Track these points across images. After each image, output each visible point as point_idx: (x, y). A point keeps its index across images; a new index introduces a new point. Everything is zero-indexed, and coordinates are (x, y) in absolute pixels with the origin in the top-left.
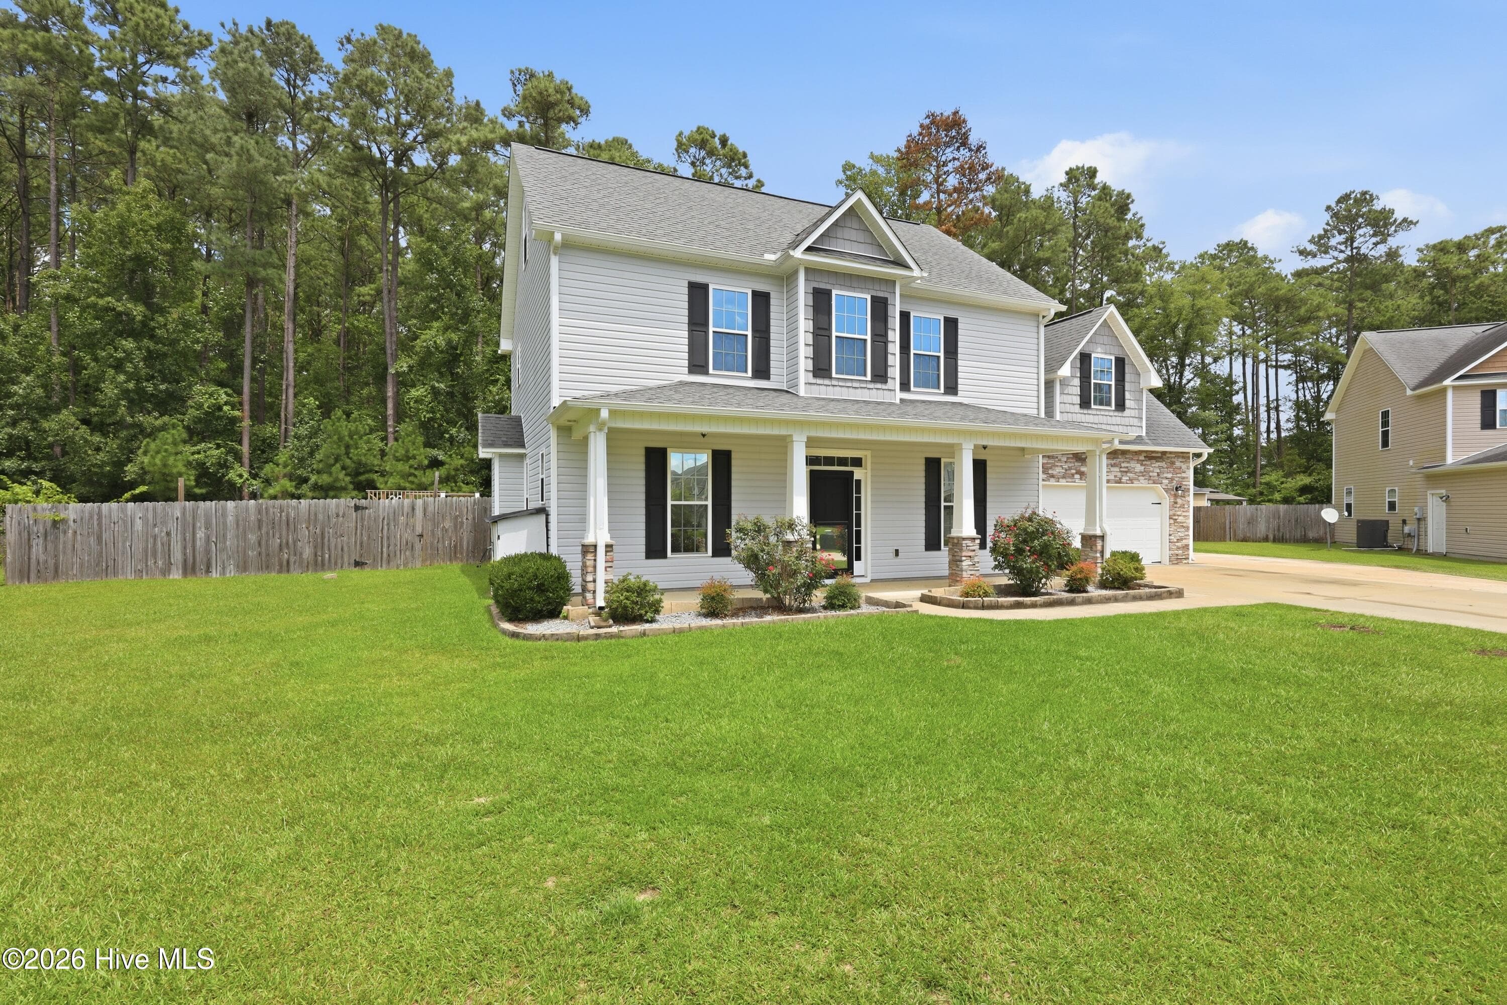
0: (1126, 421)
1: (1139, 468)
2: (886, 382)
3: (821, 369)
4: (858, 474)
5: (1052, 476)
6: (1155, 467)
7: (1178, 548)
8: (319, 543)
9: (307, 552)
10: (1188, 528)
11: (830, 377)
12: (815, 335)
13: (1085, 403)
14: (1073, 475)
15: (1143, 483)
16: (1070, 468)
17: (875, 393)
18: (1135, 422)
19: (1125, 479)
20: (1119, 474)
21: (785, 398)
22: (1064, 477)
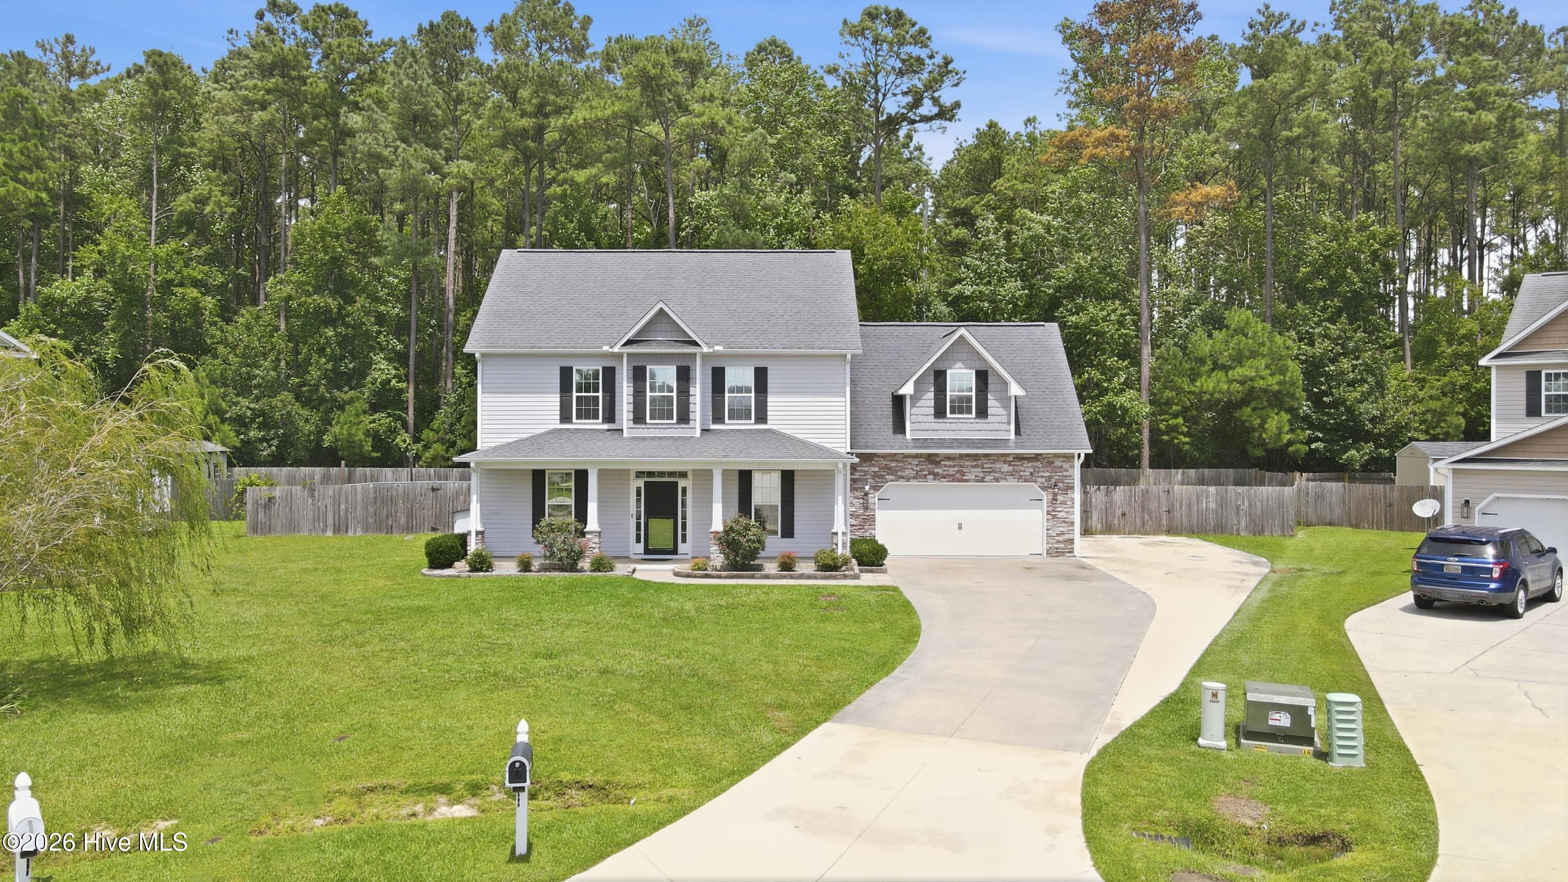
0: (990, 427)
1: (1006, 468)
2: (688, 423)
3: (639, 418)
4: (682, 483)
5: (902, 477)
6: (1027, 469)
7: (1058, 542)
8: (410, 515)
9: (403, 521)
10: (1072, 524)
11: (645, 423)
12: (635, 397)
13: (940, 412)
14: (925, 476)
15: (1012, 482)
16: (922, 470)
17: (681, 431)
18: (1005, 427)
19: (988, 478)
20: (982, 475)
21: (616, 436)
22: (914, 478)
